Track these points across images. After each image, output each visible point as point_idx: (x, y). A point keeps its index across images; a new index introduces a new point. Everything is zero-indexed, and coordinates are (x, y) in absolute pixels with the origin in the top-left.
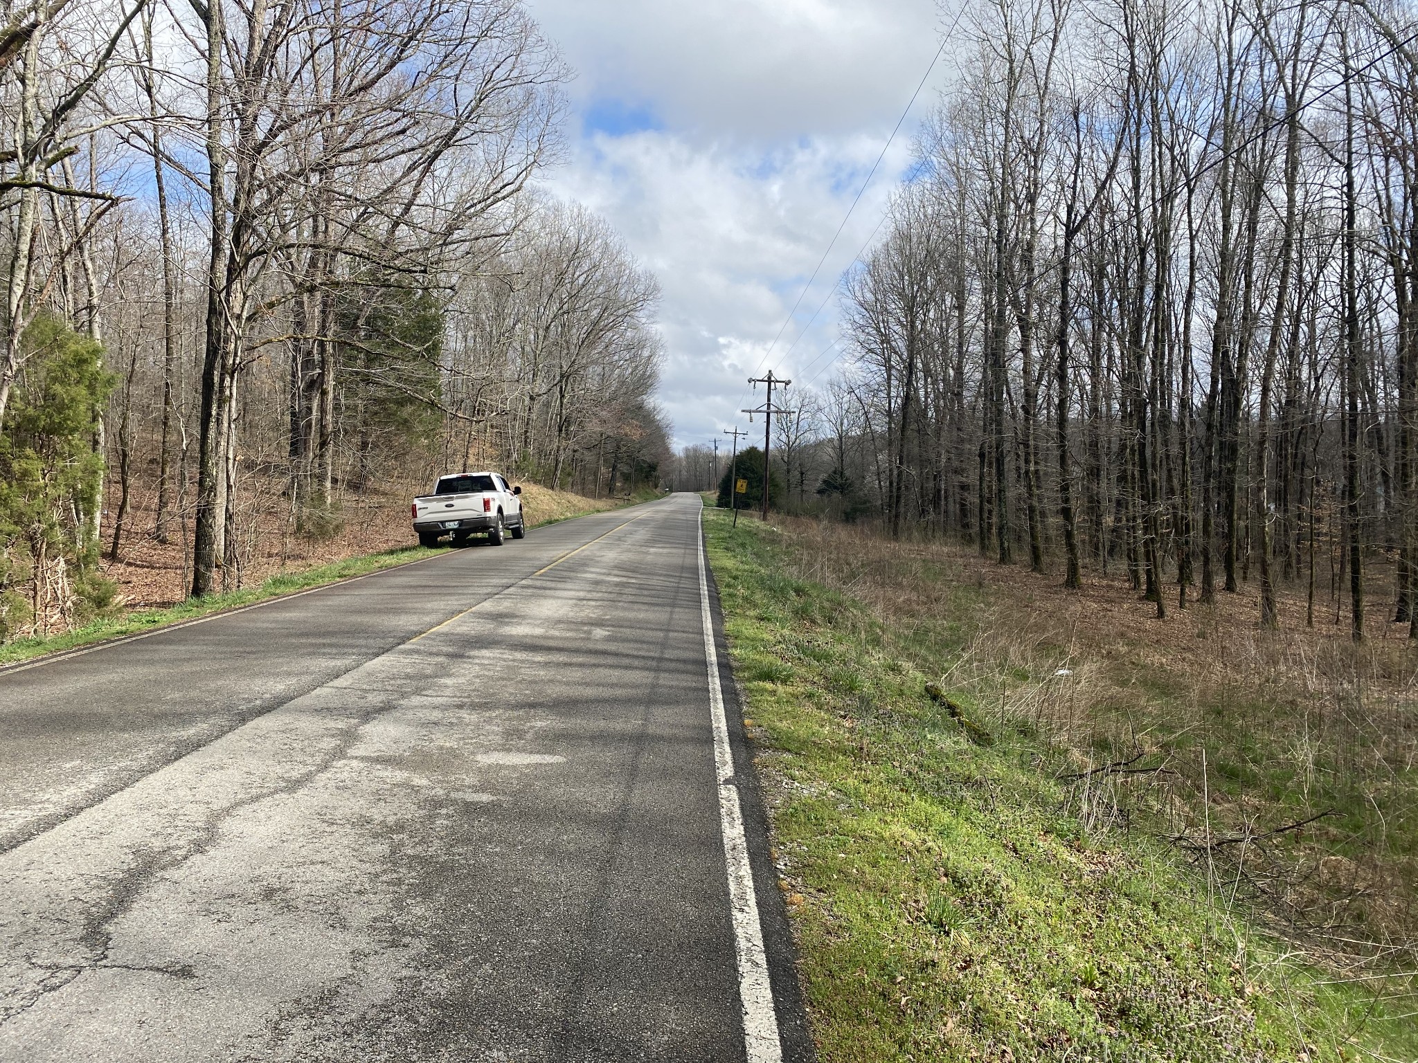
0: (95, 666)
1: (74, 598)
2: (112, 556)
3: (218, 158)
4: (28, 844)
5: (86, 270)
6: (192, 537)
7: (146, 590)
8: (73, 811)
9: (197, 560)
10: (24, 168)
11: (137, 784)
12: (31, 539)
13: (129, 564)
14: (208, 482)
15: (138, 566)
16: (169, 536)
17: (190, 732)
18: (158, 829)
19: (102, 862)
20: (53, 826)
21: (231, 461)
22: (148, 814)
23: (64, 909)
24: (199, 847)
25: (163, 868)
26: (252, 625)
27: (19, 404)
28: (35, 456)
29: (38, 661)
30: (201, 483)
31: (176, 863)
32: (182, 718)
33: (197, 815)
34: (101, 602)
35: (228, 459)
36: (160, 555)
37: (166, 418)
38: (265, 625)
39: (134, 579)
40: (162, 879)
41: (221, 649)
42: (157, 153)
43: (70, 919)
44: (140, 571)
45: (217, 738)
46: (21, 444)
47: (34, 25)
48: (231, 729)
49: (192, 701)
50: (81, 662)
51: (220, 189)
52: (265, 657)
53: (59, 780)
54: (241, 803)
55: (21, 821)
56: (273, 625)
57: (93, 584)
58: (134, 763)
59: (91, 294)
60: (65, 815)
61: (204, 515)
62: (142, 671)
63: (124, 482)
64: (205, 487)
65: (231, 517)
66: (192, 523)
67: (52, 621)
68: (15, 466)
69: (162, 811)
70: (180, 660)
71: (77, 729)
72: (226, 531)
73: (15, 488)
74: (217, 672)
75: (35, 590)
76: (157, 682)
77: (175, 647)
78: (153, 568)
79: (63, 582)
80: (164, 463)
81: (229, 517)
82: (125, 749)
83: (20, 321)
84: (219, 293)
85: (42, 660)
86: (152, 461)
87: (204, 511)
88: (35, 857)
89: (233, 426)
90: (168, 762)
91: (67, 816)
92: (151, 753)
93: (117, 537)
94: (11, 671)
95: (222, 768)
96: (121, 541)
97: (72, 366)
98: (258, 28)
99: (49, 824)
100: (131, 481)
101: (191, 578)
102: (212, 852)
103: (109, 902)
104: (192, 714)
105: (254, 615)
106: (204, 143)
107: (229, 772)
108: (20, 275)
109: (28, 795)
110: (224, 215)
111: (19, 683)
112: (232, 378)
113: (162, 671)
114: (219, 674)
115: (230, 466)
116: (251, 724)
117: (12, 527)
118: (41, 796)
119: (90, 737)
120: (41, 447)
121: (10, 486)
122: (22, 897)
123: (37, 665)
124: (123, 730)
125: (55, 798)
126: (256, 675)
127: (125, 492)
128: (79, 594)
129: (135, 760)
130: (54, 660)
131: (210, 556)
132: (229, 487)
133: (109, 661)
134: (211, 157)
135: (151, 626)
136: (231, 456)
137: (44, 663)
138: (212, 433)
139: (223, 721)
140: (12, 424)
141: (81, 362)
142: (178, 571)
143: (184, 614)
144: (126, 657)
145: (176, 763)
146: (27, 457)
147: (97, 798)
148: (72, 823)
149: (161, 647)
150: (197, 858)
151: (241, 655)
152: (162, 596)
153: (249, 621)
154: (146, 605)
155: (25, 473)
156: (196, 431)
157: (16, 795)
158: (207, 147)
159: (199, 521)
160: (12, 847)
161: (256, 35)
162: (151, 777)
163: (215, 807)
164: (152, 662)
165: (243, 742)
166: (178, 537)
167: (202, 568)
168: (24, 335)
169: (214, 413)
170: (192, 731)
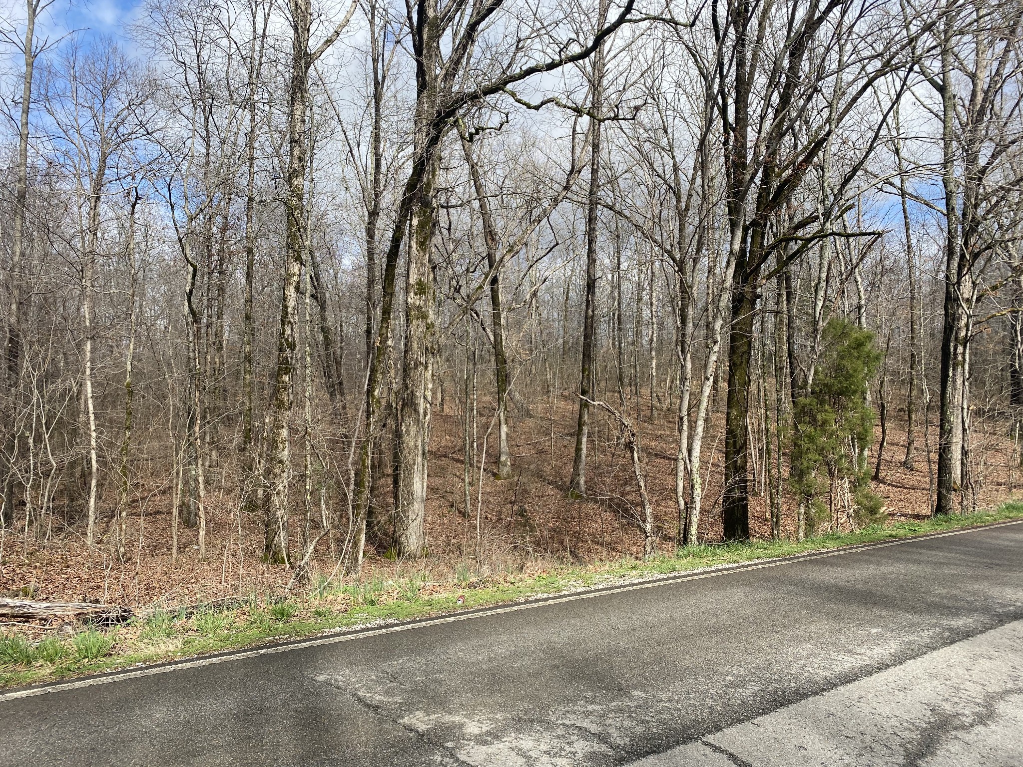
0: (879, 559)
1: (855, 507)
2: (876, 478)
3: (952, 186)
4: (857, 683)
5: (857, 282)
6: (935, 467)
7: (901, 504)
8: (882, 667)
9: (940, 484)
10: (823, 225)
11: (925, 656)
12: (828, 465)
13: (889, 485)
14: (947, 427)
15: (894, 486)
16: (915, 465)
17: (959, 623)
18: (947, 696)
19: (909, 711)
20: (871, 674)
21: (965, 411)
22: (937, 683)
23: (887, 738)
24: (982, 719)
25: (956, 729)
26: (994, 541)
27: (821, 376)
28: (830, 410)
29: (840, 550)
30: (942, 427)
31: (963, 727)
32: (953, 611)
33: (975, 692)
34: (873, 511)
35: (963, 408)
36: (908, 479)
37: (912, 379)
38: (1006, 543)
39: (892, 495)
40: (956, 738)
41: (972, 559)
42: (903, 194)
43: (893, 747)
44: (895, 489)
45: (981, 632)
46: (822, 402)
47: (828, 134)
48: (992, 627)
49: (955, 598)
50: (869, 555)
51: (953, 209)
52: (1010, 571)
53: (868, 640)
54: (1010, 692)
55: (849, 665)
56: (1012, 544)
57: (866, 497)
58: (919, 639)
59: (860, 298)
60: (878, 668)
61: (944, 452)
62: (912, 568)
63: (883, 426)
64: (945, 430)
65: (966, 453)
66: (935, 456)
67: (842, 521)
68: (819, 417)
69: (948, 682)
70: (940, 563)
71: (874, 604)
72: (963, 464)
73: (818, 432)
74: (971, 577)
75: (831, 499)
76: (926, 579)
77: (934, 553)
78: (905, 488)
79: (848, 495)
80: (910, 412)
81: (965, 453)
82: (912, 627)
83: (821, 323)
84: (954, 285)
85: (843, 550)
86: (900, 410)
87: (945, 448)
88: (863, 694)
89: (966, 384)
90: (945, 644)
91: (879, 669)
92: (931, 633)
93: (878, 465)
94: (825, 555)
95: (991, 658)
96: (881, 468)
97: (854, 349)
98: (980, 83)
99: (868, 671)
100: (888, 425)
101: (935, 497)
102: (993, 727)
103: (919, 744)
104: (958, 609)
105: (994, 534)
106: (941, 178)
107: (998, 663)
108: (821, 293)
109: (851, 647)
110: (956, 227)
111: (832, 565)
112: (965, 348)
113: (929, 570)
114: (974, 579)
115: (965, 414)
116: (1008, 626)
117: (817, 457)
118: (858, 649)
119: (885, 613)
120: (834, 404)
121: (816, 430)
122: (859, 721)
123: (840, 553)
124: (906, 611)
125: (869, 653)
126: (1004, 584)
127: (884, 432)
128: (858, 505)
129: (921, 637)
130: (850, 551)
131: (949, 482)
132: (964, 430)
133: (888, 557)
134: (946, 187)
135: (912, 534)
136: (965, 406)
137: (844, 552)
138: (949, 390)
139: (985, 619)
140: (817, 389)
141: (859, 345)
142: (925, 492)
143: (937, 527)
144: (899, 555)
145: (952, 646)
146: (826, 411)
147: (899, 660)
148: (883, 676)
149: (924, 551)
150: (980, 728)
151: (990, 566)
152: (913, 509)
153: (992, 538)
154: (901, 515)
155: (825, 422)
156: (937, 389)
157: (843, 645)
158: (943, 181)
159: (940, 456)
160: (847, 682)
161: (979, 88)
162: (935, 653)
163: (989, 690)
164: (919, 562)
165: (1005, 640)
166: (923, 466)
167: (944, 491)
168: (823, 331)
169: (951, 374)
170: (960, 623)
